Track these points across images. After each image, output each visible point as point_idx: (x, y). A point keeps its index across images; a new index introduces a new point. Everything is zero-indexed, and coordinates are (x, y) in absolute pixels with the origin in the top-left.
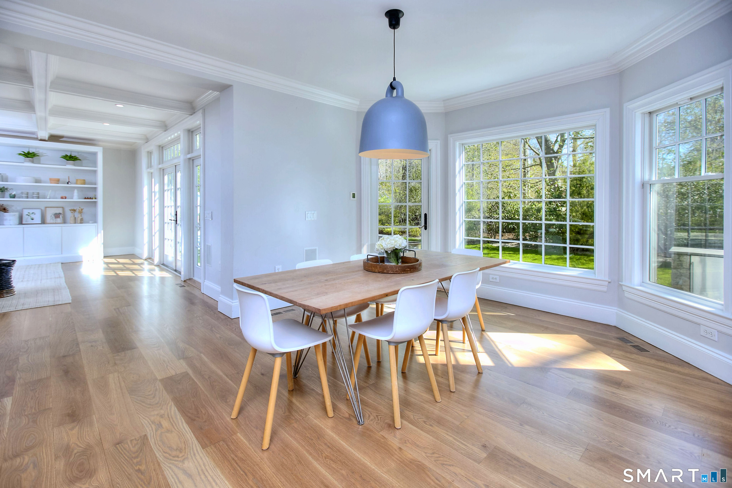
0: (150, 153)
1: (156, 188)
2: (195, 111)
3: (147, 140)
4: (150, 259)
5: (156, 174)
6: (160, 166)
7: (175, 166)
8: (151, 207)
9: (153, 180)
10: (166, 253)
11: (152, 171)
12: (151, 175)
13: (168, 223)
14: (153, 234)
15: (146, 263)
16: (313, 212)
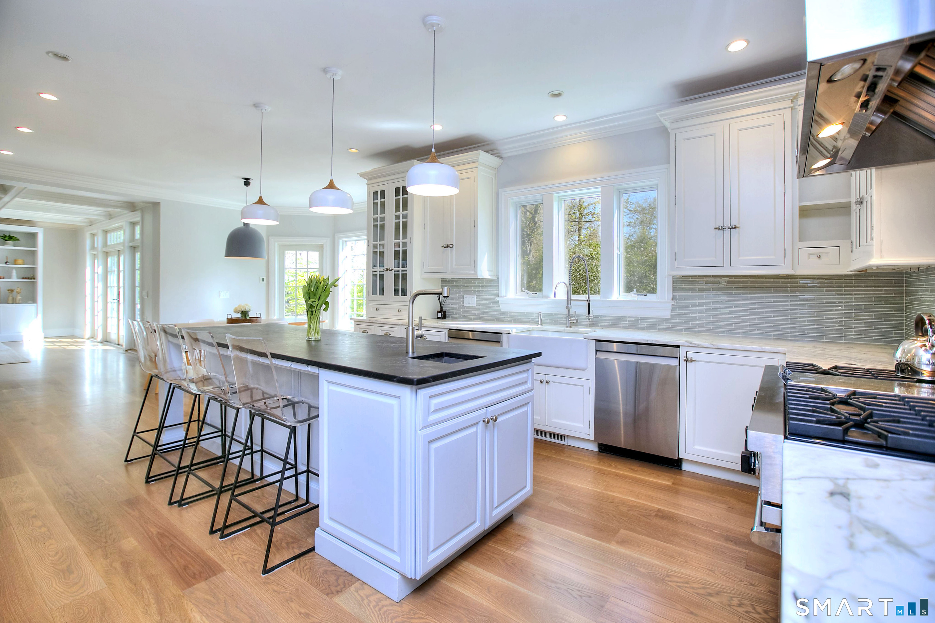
0: (93, 235)
1: (100, 270)
2: (136, 209)
3: (91, 223)
4: (93, 337)
5: (101, 256)
6: (104, 249)
7: (118, 252)
8: (93, 287)
9: (96, 261)
10: (108, 331)
11: (95, 252)
12: (95, 257)
13: (111, 302)
14: (96, 313)
15: (88, 342)
16: (226, 292)
